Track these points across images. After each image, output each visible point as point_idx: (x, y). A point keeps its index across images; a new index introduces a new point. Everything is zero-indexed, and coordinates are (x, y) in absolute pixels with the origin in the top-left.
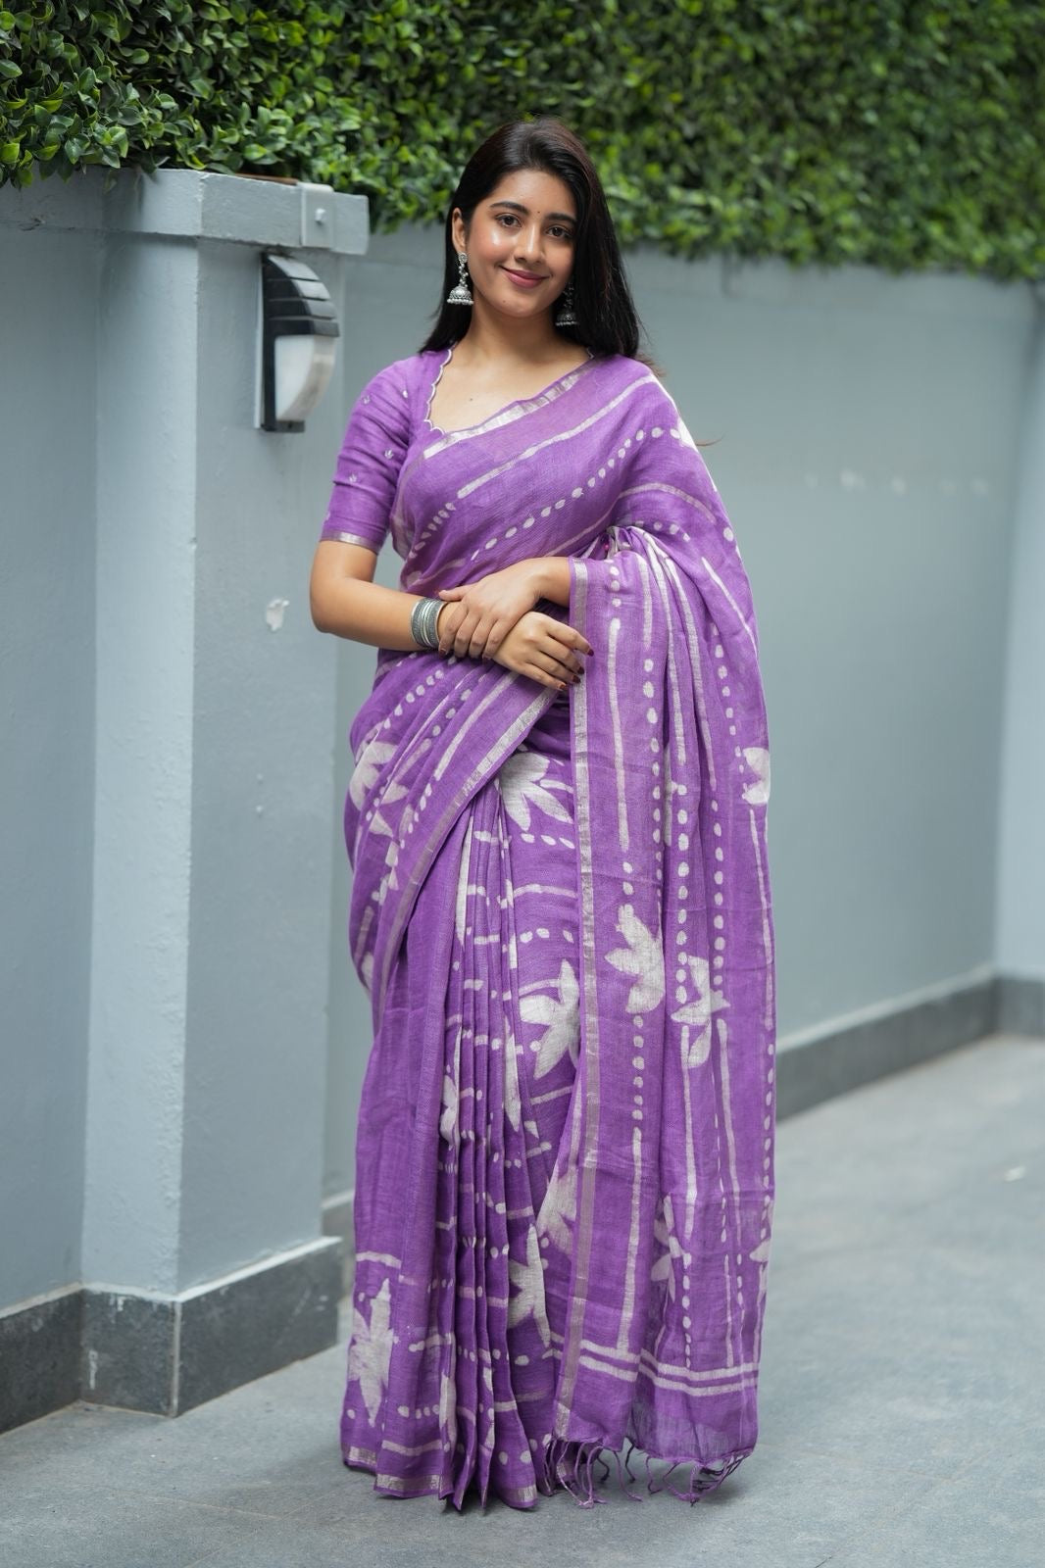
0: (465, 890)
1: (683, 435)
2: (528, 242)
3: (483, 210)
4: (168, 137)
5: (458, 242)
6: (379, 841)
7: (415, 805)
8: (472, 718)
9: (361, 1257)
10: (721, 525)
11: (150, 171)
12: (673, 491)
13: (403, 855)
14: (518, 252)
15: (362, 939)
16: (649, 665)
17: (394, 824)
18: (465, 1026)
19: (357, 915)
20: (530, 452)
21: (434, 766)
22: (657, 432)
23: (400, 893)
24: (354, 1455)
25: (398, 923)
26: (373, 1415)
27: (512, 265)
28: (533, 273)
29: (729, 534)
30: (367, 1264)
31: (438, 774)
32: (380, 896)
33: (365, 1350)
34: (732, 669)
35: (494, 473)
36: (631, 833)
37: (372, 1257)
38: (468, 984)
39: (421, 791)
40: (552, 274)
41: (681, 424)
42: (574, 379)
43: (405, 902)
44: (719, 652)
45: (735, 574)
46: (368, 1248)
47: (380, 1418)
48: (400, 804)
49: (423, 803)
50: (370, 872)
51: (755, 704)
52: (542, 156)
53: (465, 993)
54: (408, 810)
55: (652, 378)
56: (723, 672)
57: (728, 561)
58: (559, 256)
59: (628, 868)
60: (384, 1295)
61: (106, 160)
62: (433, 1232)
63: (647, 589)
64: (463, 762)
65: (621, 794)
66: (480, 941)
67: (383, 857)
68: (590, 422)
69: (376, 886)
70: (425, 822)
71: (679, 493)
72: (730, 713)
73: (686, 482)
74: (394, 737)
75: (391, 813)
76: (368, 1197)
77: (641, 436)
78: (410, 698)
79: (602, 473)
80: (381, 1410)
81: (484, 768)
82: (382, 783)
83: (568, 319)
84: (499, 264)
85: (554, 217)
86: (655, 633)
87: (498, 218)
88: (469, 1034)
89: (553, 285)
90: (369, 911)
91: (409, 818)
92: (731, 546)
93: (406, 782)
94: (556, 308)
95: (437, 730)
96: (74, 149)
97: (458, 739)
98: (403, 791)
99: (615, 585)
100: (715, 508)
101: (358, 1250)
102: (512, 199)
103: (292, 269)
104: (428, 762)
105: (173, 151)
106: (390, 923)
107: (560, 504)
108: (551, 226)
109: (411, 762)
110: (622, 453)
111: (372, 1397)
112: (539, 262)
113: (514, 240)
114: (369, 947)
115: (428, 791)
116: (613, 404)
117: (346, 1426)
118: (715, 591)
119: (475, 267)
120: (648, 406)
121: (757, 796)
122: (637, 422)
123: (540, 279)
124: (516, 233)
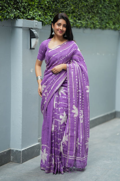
0: (55, 102)
1: (79, 50)
2: (61, 28)
3: (56, 24)
4: (18, 15)
5: (53, 27)
6: (44, 97)
7: (48, 92)
8: (55, 82)
9: (42, 145)
10: (83, 60)
11: (16, 19)
13: (47, 98)
14: (60, 29)
15: (42, 108)
16: (76, 77)
17: (46, 95)
18: (55, 118)
19: (42, 105)
20: (61, 51)
21: (51, 88)
22: (76, 49)
23: (47, 103)
24: (42, 168)
25: (46, 106)
27: (59, 30)
28: (62, 31)
29: (84, 61)
30: (43, 146)
31: (51, 89)
32: (44, 103)
33: (43, 156)
34: (85, 77)
35: (57, 54)
36: (75, 96)
38: (55, 113)
39: (49, 91)
40: (64, 31)
41: (78, 48)
42: (66, 43)
43: (47, 104)
44: (83, 75)
45: (85, 66)
46: (43, 144)
47: (45, 164)
48: (47, 92)
49: (49, 92)
50: (43, 100)
51: (88, 81)
52: (63, 17)
54: (48, 93)
55: (75, 43)
56: (84, 77)
57: (84, 64)
58: (65, 29)
59: (74, 100)
60: (45, 150)
61: (11, 18)
62: (51, 143)
63: (76, 68)
64: (54, 88)
65: (73, 92)
66: (57, 108)
68: (68, 48)
69: (44, 102)
70: (50, 94)
72: (85, 82)
73: (79, 55)
74: (46, 85)
75: (46, 93)
76: (43, 138)
77: (74, 50)
78: (48, 80)
79: (69, 54)
80: (45, 163)
81: (57, 88)
82: (45, 90)
83: (66, 36)
84: (58, 30)
85: (64, 25)
86: (77, 73)
87: (58, 25)
88: (55, 119)
89: (64, 33)
90: (43, 105)
91: (48, 94)
92: (85, 62)
93: (47, 90)
94: (64, 35)
95: (51, 84)
96: (8, 17)
97: (54, 85)
98: (47, 91)
99: (72, 68)
100: (82, 58)
101: (42, 144)
102: (59, 22)
103: (33, 30)
104: (50, 88)
105: (19, 17)
106: (45, 106)
107: (65, 57)
108: (64, 26)
109: (48, 87)
110: (72, 52)
111: (44, 161)
112: (63, 30)
113: (60, 27)
114: (43, 109)
115: (50, 91)
116: (71, 46)
117: (41, 165)
118: (83, 68)
119: (55, 30)
120: (75, 46)
121: (88, 91)
122: (73, 48)
123: (62, 32)
124: (60, 26)
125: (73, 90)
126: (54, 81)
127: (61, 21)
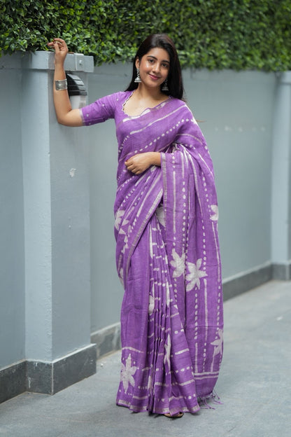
0: (152, 244)
1: (194, 121)
2: (156, 67)
3: (145, 58)
5: (137, 65)
6: (123, 236)
7: (132, 225)
8: (145, 199)
9: (123, 349)
10: (204, 145)
12: (191, 136)
13: (129, 239)
14: (153, 70)
15: (119, 264)
16: (184, 183)
17: (126, 231)
18: (155, 281)
19: (118, 257)
20: (150, 124)
22: (187, 120)
23: (129, 249)
24: (120, 402)
26: (126, 391)
27: (152, 73)
28: (157, 76)
29: (206, 148)
30: (125, 350)
31: (138, 216)
32: (123, 251)
33: (125, 374)
34: (207, 184)
35: (141, 130)
36: (176, 229)
37: (126, 348)
38: (155, 269)
39: (133, 221)
40: (162, 76)
41: (193, 118)
42: (163, 105)
43: (131, 252)
44: (204, 179)
45: (208, 159)
46: (125, 346)
47: (128, 392)
48: (128, 225)
49: (134, 224)
50: (120, 244)
51: (214, 193)
52: (161, 44)
53: (154, 272)
54: (130, 226)
55: (186, 106)
56: (205, 185)
57: (206, 155)
58: (164, 72)
59: (175, 238)
60: (129, 358)
62: (146, 340)
63: (183, 163)
64: (144, 211)
66: (157, 257)
67: (123, 240)
68: (167, 116)
69: (122, 249)
70: (136, 229)
71: (193, 137)
72: (207, 196)
73: (195, 134)
74: (124, 208)
75: (125, 228)
76: (124, 332)
77: (183, 121)
78: (127, 197)
79: (171, 130)
80: (128, 389)
81: (151, 211)
82: (122, 221)
83: (165, 89)
84: (148, 73)
85: (164, 61)
86: (185, 175)
87: (148, 60)
88: (156, 283)
89: (162, 80)
90: (121, 256)
91: (130, 229)
92: (207, 151)
93: (128, 219)
94: (162, 86)
95: (136, 204)
97: (142, 205)
98: (128, 221)
99: (173, 162)
100: (203, 140)
101: (122, 347)
102: (153, 55)
106: (127, 258)
107: (159, 138)
108: (163, 64)
109: (129, 213)
110: (177, 125)
111: (126, 386)
112: (159, 73)
113: (153, 66)
114: (121, 266)
115: (135, 220)
116: (174, 112)
117: (119, 394)
118: (202, 162)
119: (141, 72)
120: (185, 113)
121: (214, 218)
122: (182, 117)
123: (159, 78)
124: (153, 64)
125: (173, 213)
126: (141, 196)
127: (157, 52)
